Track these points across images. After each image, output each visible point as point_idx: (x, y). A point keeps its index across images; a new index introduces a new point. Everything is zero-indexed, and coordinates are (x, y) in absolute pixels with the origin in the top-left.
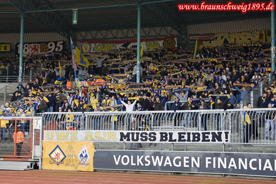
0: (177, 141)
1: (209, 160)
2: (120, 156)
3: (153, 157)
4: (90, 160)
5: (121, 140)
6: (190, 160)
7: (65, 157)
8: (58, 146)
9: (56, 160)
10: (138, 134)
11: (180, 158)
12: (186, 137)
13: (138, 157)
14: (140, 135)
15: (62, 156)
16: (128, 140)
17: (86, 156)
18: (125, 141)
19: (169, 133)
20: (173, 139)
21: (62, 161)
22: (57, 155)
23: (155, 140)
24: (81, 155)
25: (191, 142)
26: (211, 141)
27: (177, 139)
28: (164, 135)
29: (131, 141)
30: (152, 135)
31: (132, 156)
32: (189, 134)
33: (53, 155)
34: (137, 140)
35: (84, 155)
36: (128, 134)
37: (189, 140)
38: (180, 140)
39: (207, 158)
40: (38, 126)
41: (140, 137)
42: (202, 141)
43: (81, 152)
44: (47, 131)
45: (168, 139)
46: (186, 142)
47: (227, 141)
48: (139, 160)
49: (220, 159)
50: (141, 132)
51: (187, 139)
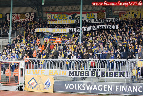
0: (101, 76)
1: (117, 87)
2: (68, 84)
3: (87, 85)
4: (52, 86)
5: (69, 75)
6: (107, 87)
7: (37, 84)
8: (33, 78)
9: (32, 86)
10: (79, 72)
11: (102, 86)
12: (105, 74)
13: (79, 85)
14: (80, 73)
15: (35, 84)
16: (73, 75)
17: (49, 84)
18: (72, 76)
19: (96, 72)
20: (98, 75)
21: (35, 86)
22: (33, 83)
23: (88, 75)
24: (46, 84)
25: (108, 77)
26: (119, 76)
27: (101, 75)
28: (93, 73)
29: (75, 76)
30: (87, 73)
31: (75, 85)
32: (107, 72)
33: (30, 83)
34: (78, 75)
35: (48, 83)
36: (73, 72)
37: (107, 76)
38: (102, 76)
39: (116, 86)
40: (22, 66)
41: (80, 74)
42: (114, 76)
43: (46, 82)
44: (27, 69)
45: (96, 75)
46: (106, 77)
47: (127, 77)
48: (79, 87)
49: (123, 87)
50: (80, 71)
51: (106, 75)
